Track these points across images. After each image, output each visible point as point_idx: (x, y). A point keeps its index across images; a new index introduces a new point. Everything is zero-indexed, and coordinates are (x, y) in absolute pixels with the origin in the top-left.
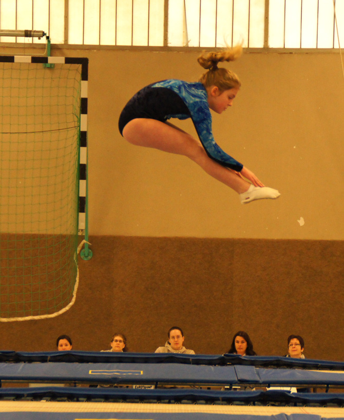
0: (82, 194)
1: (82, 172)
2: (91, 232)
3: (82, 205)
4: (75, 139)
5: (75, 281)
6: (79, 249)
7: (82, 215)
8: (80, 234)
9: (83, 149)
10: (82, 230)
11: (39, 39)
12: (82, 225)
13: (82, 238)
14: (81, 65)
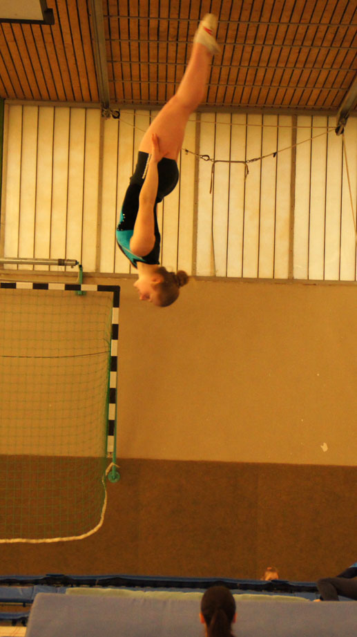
0: (112, 417)
1: (112, 396)
2: (118, 455)
3: (111, 428)
4: (105, 364)
5: (104, 503)
6: (107, 471)
7: (111, 438)
8: (108, 456)
9: (113, 374)
10: (111, 453)
11: (72, 267)
12: (111, 448)
13: (110, 460)
14: (112, 293)
